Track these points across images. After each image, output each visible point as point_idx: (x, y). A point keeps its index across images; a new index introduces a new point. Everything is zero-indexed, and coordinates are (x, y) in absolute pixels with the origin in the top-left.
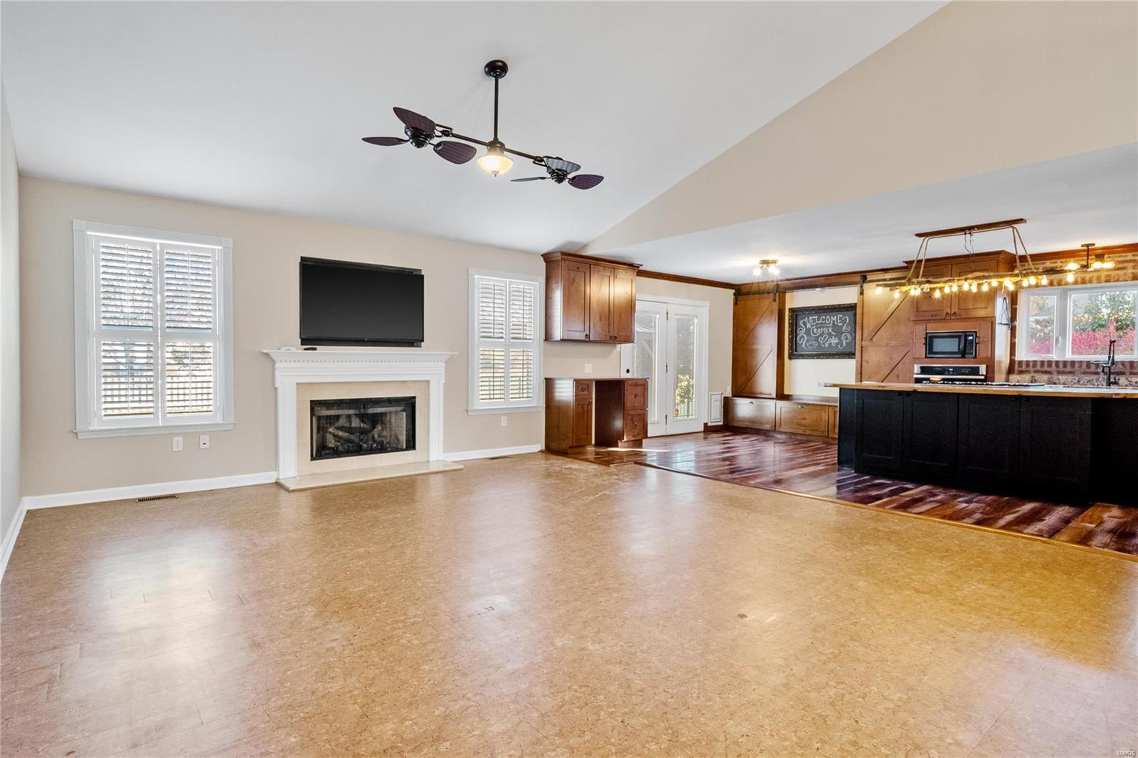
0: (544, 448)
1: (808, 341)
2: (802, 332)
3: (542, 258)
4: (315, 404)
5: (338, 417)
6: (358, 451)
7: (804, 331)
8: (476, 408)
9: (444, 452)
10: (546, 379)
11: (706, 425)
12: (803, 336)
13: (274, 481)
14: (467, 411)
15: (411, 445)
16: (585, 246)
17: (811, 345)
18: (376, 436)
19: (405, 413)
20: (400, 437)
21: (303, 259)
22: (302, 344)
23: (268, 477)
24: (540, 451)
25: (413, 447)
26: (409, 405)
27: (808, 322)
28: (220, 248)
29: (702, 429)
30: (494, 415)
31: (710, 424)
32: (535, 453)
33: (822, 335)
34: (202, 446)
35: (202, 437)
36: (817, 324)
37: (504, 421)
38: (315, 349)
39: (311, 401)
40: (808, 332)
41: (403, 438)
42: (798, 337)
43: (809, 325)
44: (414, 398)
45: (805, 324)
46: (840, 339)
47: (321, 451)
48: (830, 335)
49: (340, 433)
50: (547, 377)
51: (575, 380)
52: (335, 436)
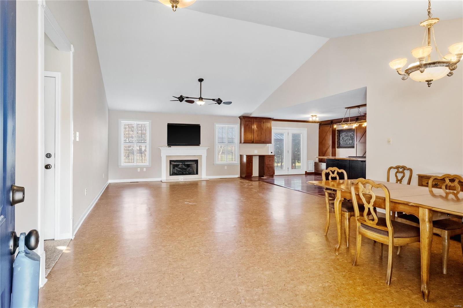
0: (240, 176)
1: (343, 142)
2: (341, 138)
3: (239, 118)
4: (171, 161)
5: (179, 165)
6: (183, 174)
7: (342, 138)
8: (217, 163)
9: (206, 175)
10: (240, 155)
11: (306, 172)
12: (341, 140)
13: (160, 180)
14: (214, 164)
15: (197, 173)
16: (251, 114)
17: (344, 143)
18: (188, 170)
19: (195, 164)
20: (194, 171)
21: (168, 124)
22: (168, 146)
23: (159, 179)
24: (238, 177)
25: (198, 174)
26: (196, 162)
27: (343, 135)
28: (148, 122)
29: (305, 173)
30: (223, 166)
31: (308, 172)
32: (236, 178)
33: (347, 139)
34: (144, 171)
35: (144, 168)
36: (346, 135)
37: (226, 168)
38: (171, 147)
39: (170, 160)
40: (343, 138)
41: (195, 171)
42: (340, 140)
43: (343, 136)
44: (198, 160)
45: (342, 135)
46: (352, 141)
47: (173, 174)
48: (350, 140)
49: (178, 169)
50: (241, 154)
51: (246, 155)
52: (177, 170)
